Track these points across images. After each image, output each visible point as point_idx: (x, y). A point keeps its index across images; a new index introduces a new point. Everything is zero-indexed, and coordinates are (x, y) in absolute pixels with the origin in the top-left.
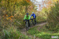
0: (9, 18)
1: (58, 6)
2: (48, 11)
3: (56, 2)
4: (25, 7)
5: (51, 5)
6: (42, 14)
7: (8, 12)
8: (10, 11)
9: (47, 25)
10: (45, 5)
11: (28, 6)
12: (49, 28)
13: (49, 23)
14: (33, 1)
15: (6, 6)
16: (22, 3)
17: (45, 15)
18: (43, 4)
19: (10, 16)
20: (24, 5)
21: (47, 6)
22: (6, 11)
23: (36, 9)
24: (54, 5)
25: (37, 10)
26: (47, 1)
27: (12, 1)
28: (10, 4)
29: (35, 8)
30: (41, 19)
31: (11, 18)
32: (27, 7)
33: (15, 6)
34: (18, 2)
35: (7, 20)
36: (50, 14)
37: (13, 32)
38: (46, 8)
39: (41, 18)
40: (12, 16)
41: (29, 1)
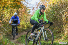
1: (54, 9)
3: (52, 4)
4: (15, 10)
11: (20, 9)
18: (37, 7)
23: (28, 13)
25: (30, 13)
26: (42, 4)
29: (28, 11)
34: (8, 5)
41: (21, 3)
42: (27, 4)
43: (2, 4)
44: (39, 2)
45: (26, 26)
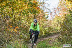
0: (14, 29)
2: (62, 21)
3: (71, 9)
4: (33, 15)
5: (65, 12)
6: (54, 24)
7: (12, 22)
8: (15, 21)
9: (61, 38)
10: (58, 13)
11: (37, 14)
12: (63, 42)
13: (63, 35)
14: (43, 8)
15: (10, 15)
16: (30, 11)
17: (57, 25)
18: (55, 12)
19: (15, 26)
20: (32, 14)
21: (60, 14)
22: (10, 21)
23: (46, 18)
24: (69, 13)
25: (48, 19)
26: (60, 8)
27: (17, 9)
28: (15, 12)
29: (46, 16)
30: (53, 30)
31: (16, 29)
32: (36, 16)
33: (21, 14)
34: (25, 10)
35: (11, 32)
36: (64, 24)
37: (18, 47)
38: (59, 16)
39: (53, 28)
40: (18, 27)
41: (38, 8)
42: (44, 9)
43: (19, 9)
44: (57, 6)
45: (44, 32)
